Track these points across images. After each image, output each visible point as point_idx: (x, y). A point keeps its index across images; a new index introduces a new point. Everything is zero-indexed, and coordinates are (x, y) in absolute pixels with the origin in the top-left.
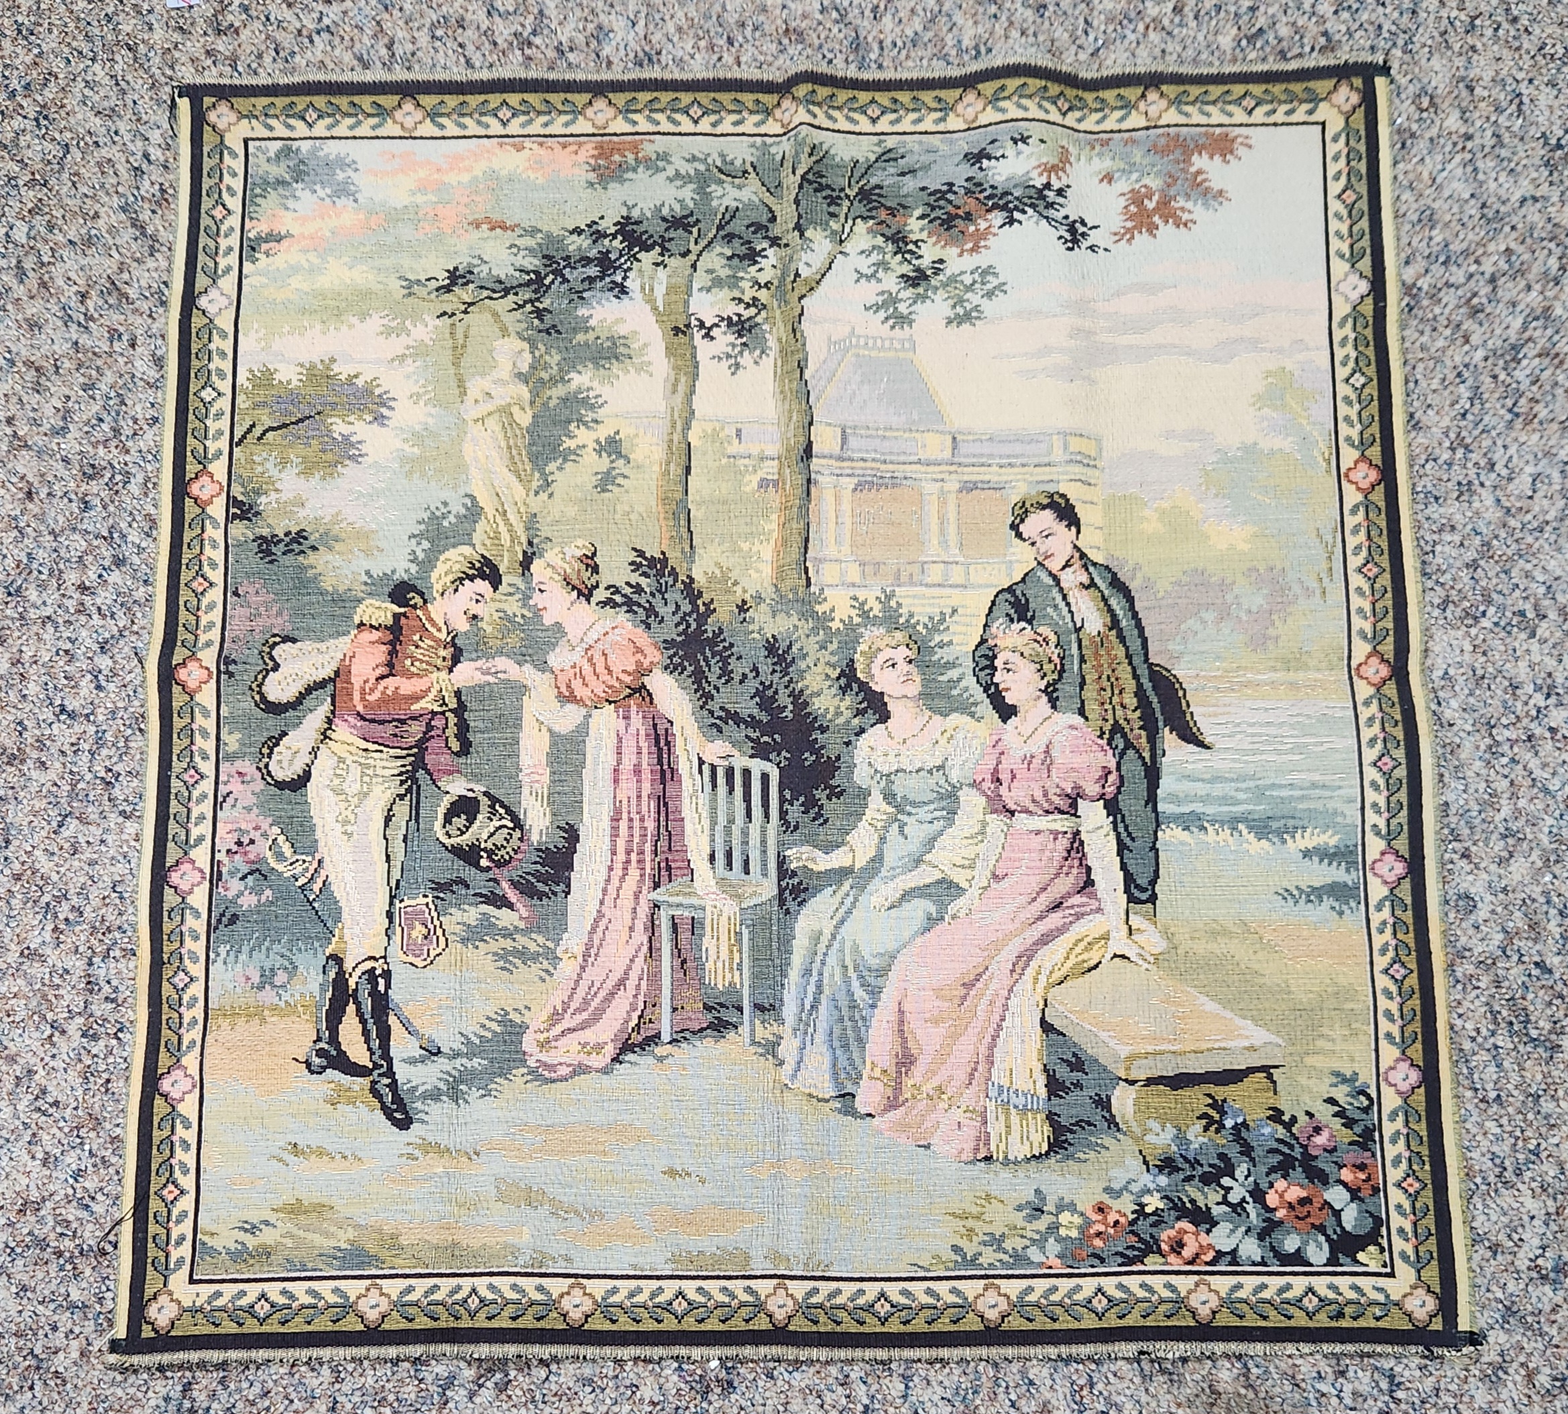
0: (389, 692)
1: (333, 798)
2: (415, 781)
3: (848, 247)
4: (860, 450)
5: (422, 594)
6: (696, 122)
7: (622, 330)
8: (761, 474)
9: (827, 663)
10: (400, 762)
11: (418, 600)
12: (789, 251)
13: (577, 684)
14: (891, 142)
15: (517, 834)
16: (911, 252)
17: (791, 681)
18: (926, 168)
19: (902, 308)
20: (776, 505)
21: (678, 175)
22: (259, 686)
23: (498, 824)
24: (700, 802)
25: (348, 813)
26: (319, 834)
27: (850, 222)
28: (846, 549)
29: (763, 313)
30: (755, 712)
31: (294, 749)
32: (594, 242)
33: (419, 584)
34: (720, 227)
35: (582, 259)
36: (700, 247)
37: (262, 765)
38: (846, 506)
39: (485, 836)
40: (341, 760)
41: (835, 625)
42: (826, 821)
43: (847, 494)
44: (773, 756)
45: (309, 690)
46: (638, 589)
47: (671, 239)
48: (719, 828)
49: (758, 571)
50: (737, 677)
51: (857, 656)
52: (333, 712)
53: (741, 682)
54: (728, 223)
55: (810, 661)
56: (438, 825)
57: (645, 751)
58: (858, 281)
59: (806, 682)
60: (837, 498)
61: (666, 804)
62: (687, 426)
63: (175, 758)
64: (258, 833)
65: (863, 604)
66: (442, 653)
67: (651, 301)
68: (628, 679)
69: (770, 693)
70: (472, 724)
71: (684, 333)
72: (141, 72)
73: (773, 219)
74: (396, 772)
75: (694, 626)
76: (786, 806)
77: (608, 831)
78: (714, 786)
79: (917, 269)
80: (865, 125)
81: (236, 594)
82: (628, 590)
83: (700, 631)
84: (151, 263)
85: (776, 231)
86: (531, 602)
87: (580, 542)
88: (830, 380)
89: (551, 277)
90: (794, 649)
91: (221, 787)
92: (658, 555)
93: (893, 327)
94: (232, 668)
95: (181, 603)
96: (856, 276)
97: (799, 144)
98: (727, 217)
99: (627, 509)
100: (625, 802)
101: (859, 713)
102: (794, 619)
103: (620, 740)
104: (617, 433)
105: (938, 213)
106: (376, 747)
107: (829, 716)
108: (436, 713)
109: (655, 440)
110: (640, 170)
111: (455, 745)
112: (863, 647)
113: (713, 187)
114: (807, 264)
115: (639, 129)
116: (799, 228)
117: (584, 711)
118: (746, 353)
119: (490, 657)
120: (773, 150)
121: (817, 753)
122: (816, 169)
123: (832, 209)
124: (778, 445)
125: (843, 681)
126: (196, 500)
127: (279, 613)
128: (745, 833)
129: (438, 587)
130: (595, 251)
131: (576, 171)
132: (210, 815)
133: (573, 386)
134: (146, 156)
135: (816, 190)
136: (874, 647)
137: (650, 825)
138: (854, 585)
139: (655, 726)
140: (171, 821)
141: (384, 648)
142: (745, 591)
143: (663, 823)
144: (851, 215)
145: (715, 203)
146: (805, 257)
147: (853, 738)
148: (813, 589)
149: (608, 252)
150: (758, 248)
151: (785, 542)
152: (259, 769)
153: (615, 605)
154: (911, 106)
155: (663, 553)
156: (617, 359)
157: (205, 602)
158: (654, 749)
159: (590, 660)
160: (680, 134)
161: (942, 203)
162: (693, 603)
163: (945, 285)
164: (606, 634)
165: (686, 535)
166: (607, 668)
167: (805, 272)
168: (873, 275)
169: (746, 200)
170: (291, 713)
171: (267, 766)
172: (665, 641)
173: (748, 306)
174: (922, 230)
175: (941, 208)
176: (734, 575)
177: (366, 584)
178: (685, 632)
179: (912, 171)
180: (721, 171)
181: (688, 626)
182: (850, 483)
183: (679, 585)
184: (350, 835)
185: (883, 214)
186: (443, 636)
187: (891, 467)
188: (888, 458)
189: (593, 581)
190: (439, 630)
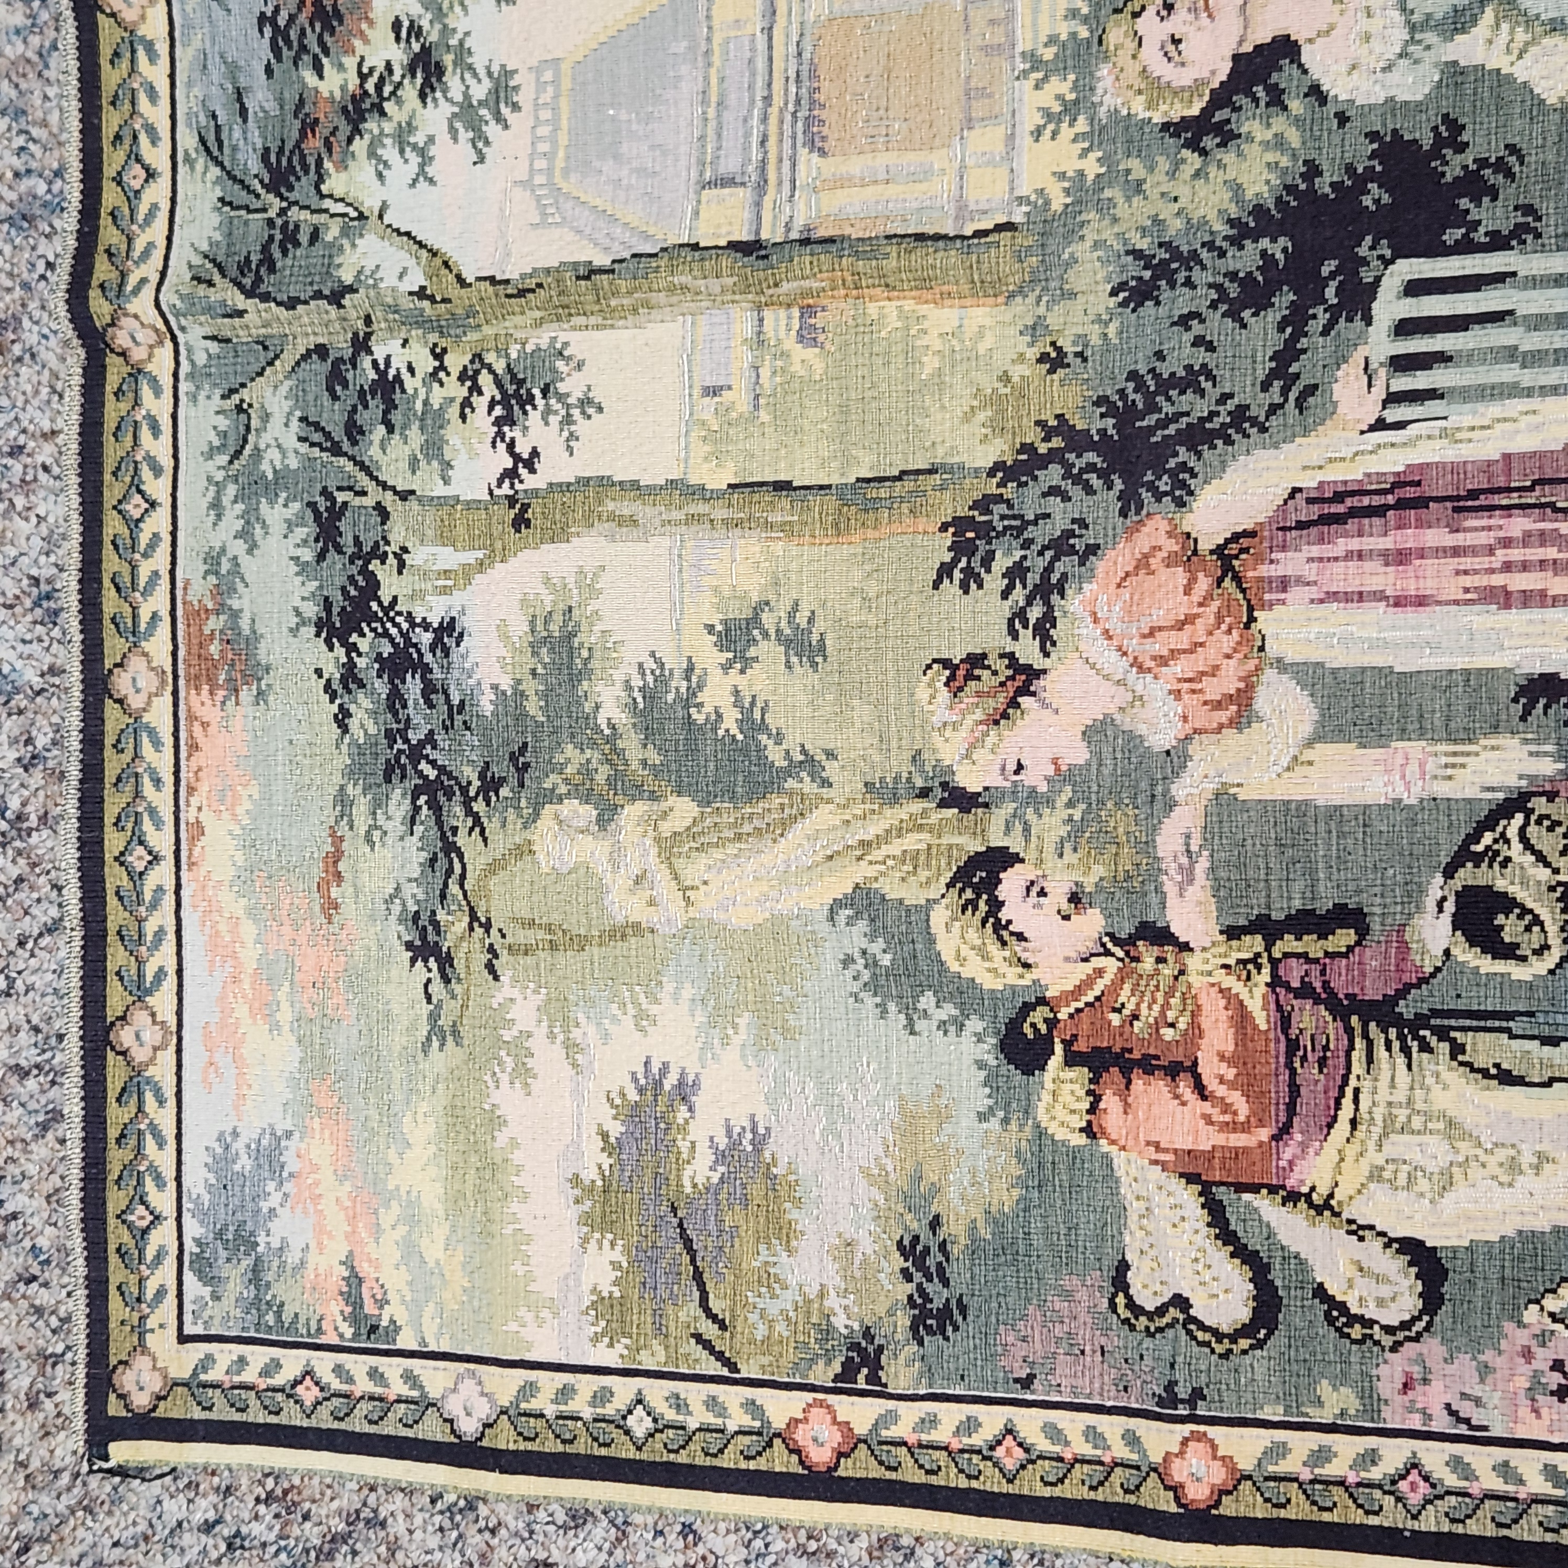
0: (1230, 1074)
1: (1460, 1192)
2: (1421, 1021)
3: (371, 204)
4: (746, 148)
5: (1027, 1008)
6: (153, 504)
7: (519, 627)
8: (790, 343)
9: (1172, 174)
10: (1381, 1052)
11: (1038, 1016)
12: (378, 315)
13: (1214, 689)
14: (188, 140)
15: (1540, 805)
16: (379, 87)
17: (1209, 245)
18: (233, 69)
19: (479, 91)
20: (848, 307)
21: (244, 534)
22: (1219, 1335)
23: (1517, 846)
24: (1468, 421)
25: (1492, 1161)
26: (1542, 1223)
27: (327, 204)
28: (937, 159)
29: (490, 358)
30: (1273, 317)
31: (1352, 1272)
32: (362, 685)
33: (1005, 1015)
34: (336, 450)
35: (391, 708)
36: (370, 486)
37: (1387, 1341)
38: (855, 166)
39: (1544, 874)
40: (1376, 1175)
41: (1092, 167)
42: (1512, 149)
43: (829, 167)
44: (1367, 276)
45: (1227, 1236)
46: (1016, 573)
47: (357, 541)
48: (1527, 378)
49: (981, 335)
50: (1201, 356)
51: (1158, 118)
52: (1273, 1190)
53: (1211, 347)
54: (328, 435)
55: (1167, 211)
56: (1518, 972)
57: (1355, 544)
58: (431, 181)
59: (1212, 216)
60: (841, 183)
61: (1473, 494)
62: (699, 492)
63: (1373, 1521)
64: (1539, 1352)
65: (1048, 115)
66: (1148, 964)
67: (466, 574)
68: (1203, 583)
69: (1233, 290)
70: (1297, 904)
71: (525, 507)
72: (66, 1530)
73: (321, 351)
74: (1401, 1060)
75: (1091, 457)
76: (1480, 236)
77: (1535, 614)
78: (1432, 394)
79: (411, 70)
80: (159, 192)
81: (1027, 1382)
82: (1019, 595)
83: (1103, 444)
84: (398, 1527)
85: (342, 345)
86: (1043, 788)
87: (923, 694)
88: (613, 219)
89: (424, 766)
90: (1142, 244)
91: (1435, 1427)
92: (948, 538)
93: (516, 107)
94: (1183, 1392)
95: (1047, 1492)
96: (422, 184)
97: (192, 307)
98: (317, 437)
99: (857, 602)
100: (1468, 581)
101: (1277, 99)
102: (1081, 249)
103: (1332, 596)
104: (710, 629)
105: (311, 40)
106: (1347, 1102)
107: (1285, 162)
108: (1274, 974)
109: (725, 554)
110: (235, 604)
111: (1343, 938)
112: (1139, 108)
113: (265, 467)
114: (401, 277)
115: (165, 613)
116: (336, 298)
117: (1269, 674)
118: (562, 387)
119: (1155, 871)
120: (201, 359)
121: (1361, 181)
122: (234, 272)
123: (304, 238)
124: (735, 312)
125: (1209, 142)
126: (841, 1455)
127: (1068, 1295)
128: (1538, 322)
129: (1012, 976)
130: (378, 683)
131: (237, 724)
132: (1501, 1453)
133: (622, 718)
134: (208, 1527)
135: (272, 269)
136: (1138, 83)
137: (1518, 525)
138: (1011, 138)
139: (1301, 525)
140: (1513, 1533)
141: (1138, 1084)
142: (1021, 357)
143: (1515, 499)
144: (315, 203)
145: (293, 463)
146: (389, 280)
147: (1331, 109)
148: (1018, 218)
149: (379, 658)
150: (372, 375)
151: (924, 283)
152: (1395, 1348)
153: (1049, 619)
154: (127, 106)
155: (944, 528)
156: (572, 635)
157: (1043, 1445)
158: (1352, 524)
159: (1163, 661)
160: (174, 534)
161: (293, 35)
162: (1044, 461)
163: (439, 14)
164: (1106, 632)
165: (908, 484)
166: (1180, 625)
167: (417, 279)
168: (421, 152)
169: (287, 405)
170: (1277, 1276)
171: (1388, 1330)
172: (1124, 513)
173: (476, 389)
174: (341, 67)
175: (303, 33)
176: (989, 383)
177: (1006, 1121)
178: (1104, 475)
179: (239, 95)
180: (237, 454)
181: (1091, 468)
182: (809, 163)
183: (1009, 491)
184: (1542, 1159)
185: (314, 144)
186: (1111, 965)
187: (778, 86)
188: (759, 94)
189: (1001, 665)
190: (1100, 972)
